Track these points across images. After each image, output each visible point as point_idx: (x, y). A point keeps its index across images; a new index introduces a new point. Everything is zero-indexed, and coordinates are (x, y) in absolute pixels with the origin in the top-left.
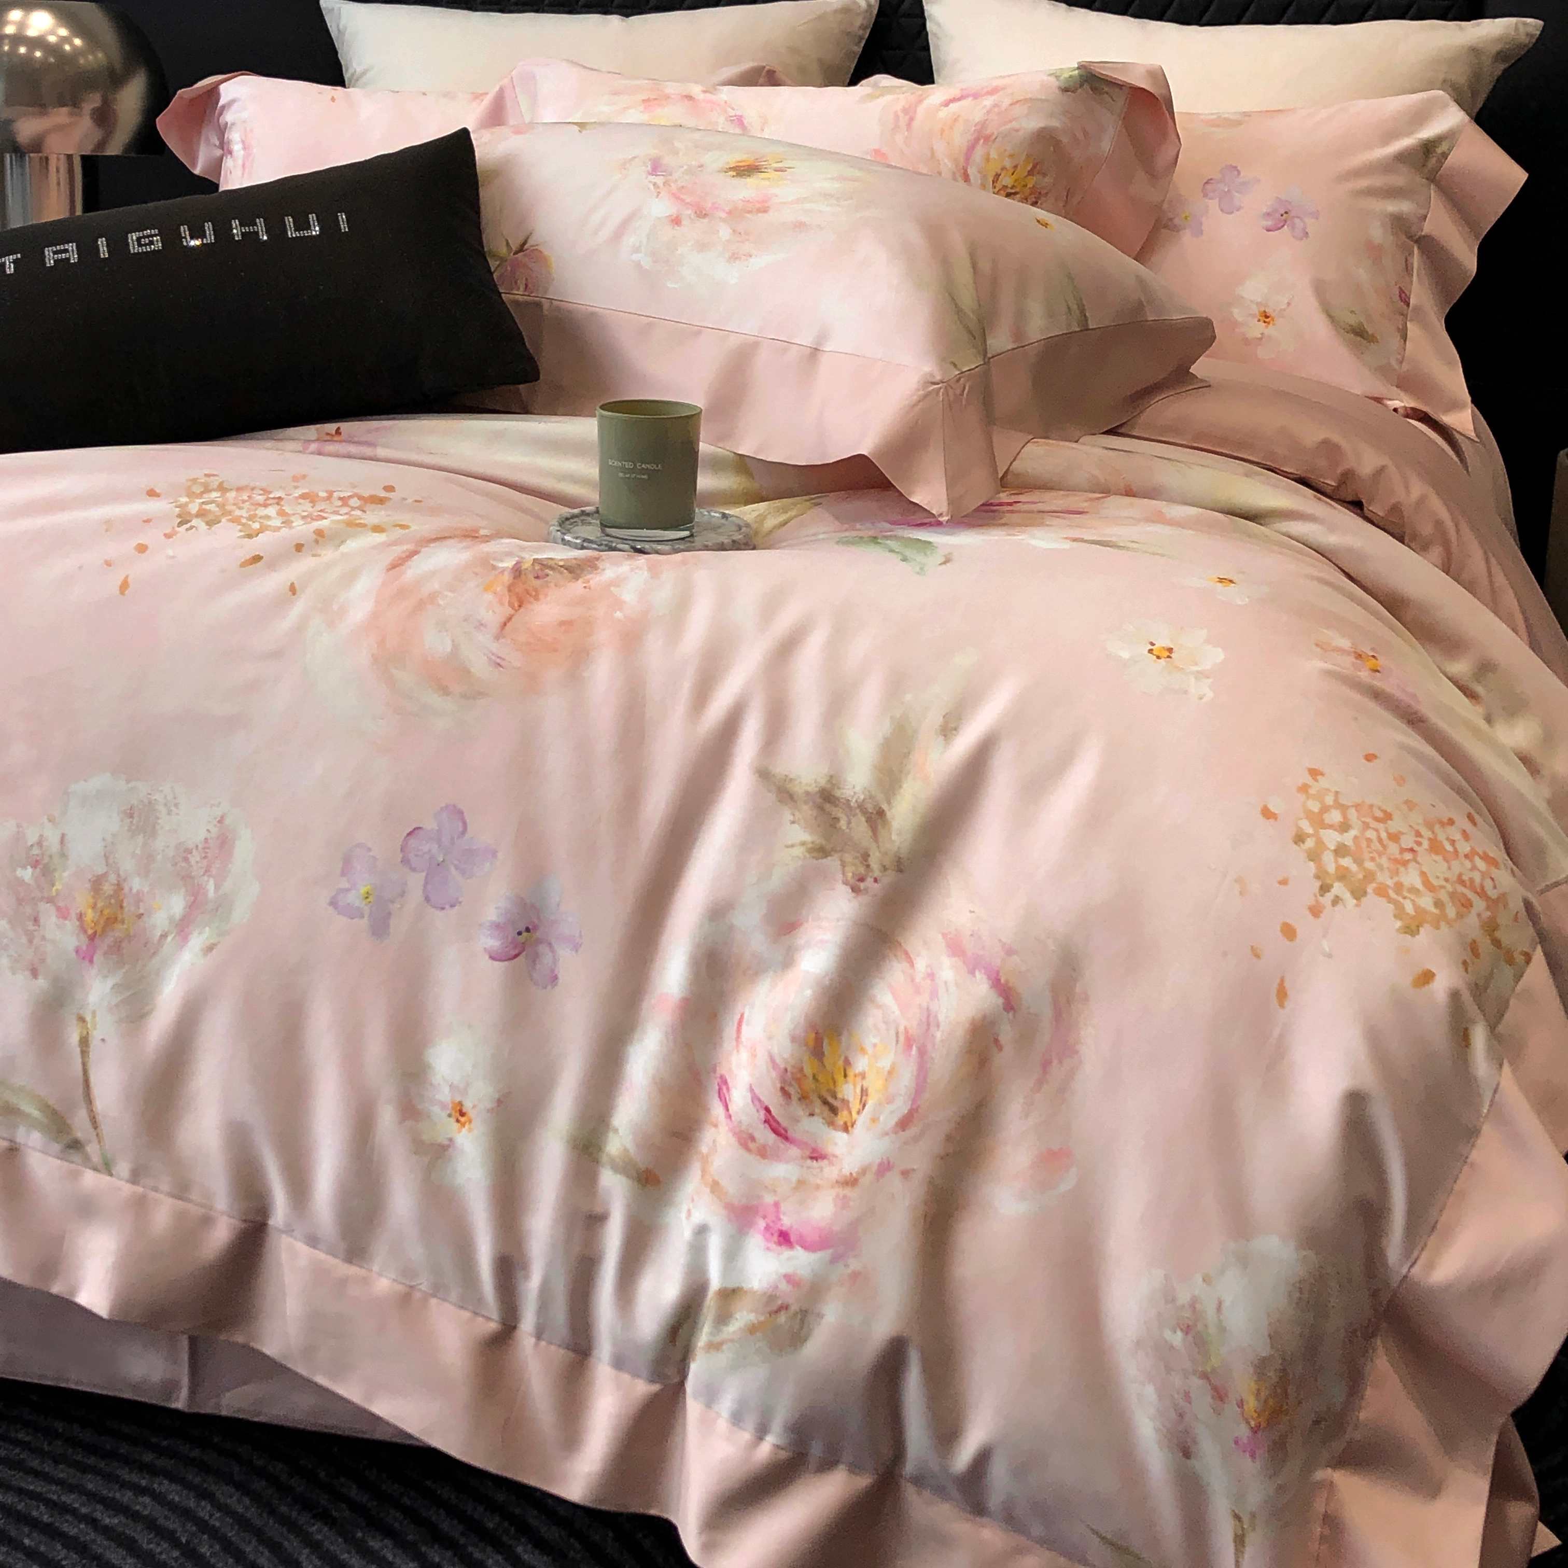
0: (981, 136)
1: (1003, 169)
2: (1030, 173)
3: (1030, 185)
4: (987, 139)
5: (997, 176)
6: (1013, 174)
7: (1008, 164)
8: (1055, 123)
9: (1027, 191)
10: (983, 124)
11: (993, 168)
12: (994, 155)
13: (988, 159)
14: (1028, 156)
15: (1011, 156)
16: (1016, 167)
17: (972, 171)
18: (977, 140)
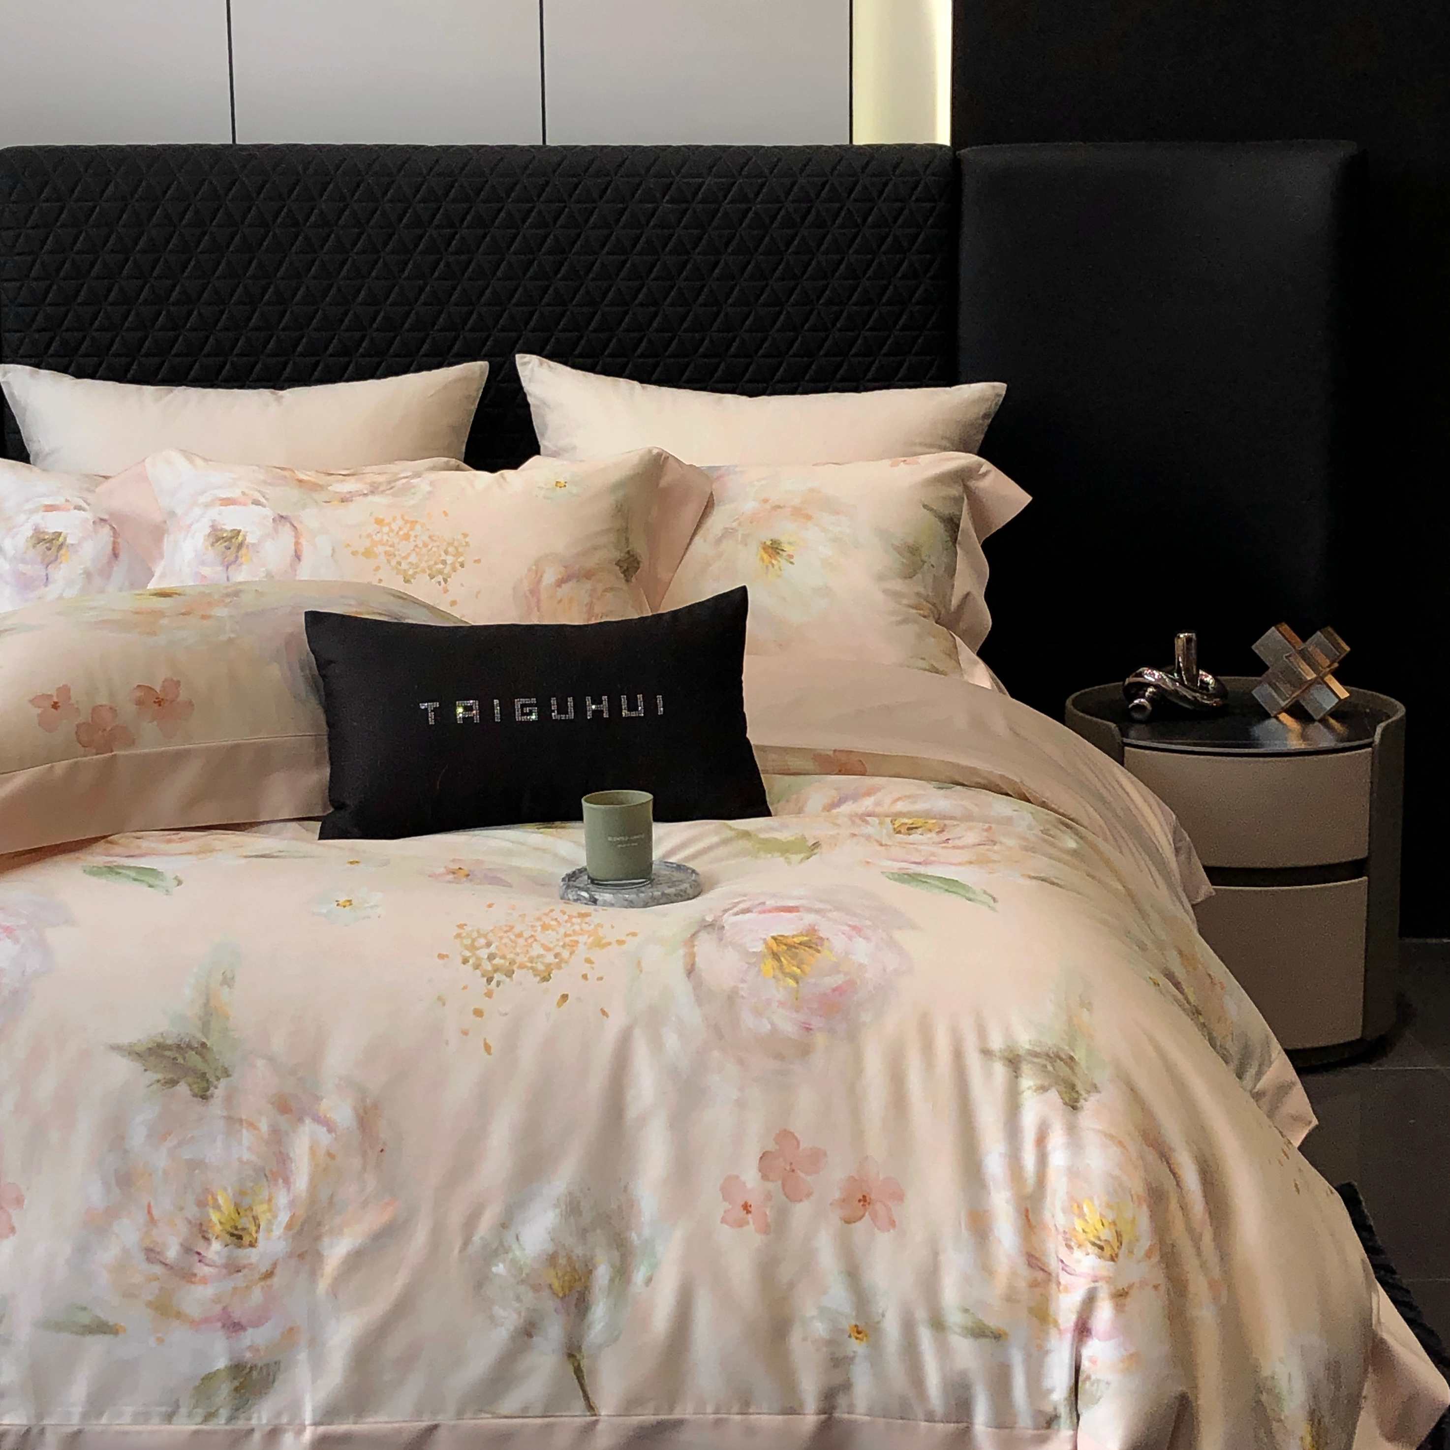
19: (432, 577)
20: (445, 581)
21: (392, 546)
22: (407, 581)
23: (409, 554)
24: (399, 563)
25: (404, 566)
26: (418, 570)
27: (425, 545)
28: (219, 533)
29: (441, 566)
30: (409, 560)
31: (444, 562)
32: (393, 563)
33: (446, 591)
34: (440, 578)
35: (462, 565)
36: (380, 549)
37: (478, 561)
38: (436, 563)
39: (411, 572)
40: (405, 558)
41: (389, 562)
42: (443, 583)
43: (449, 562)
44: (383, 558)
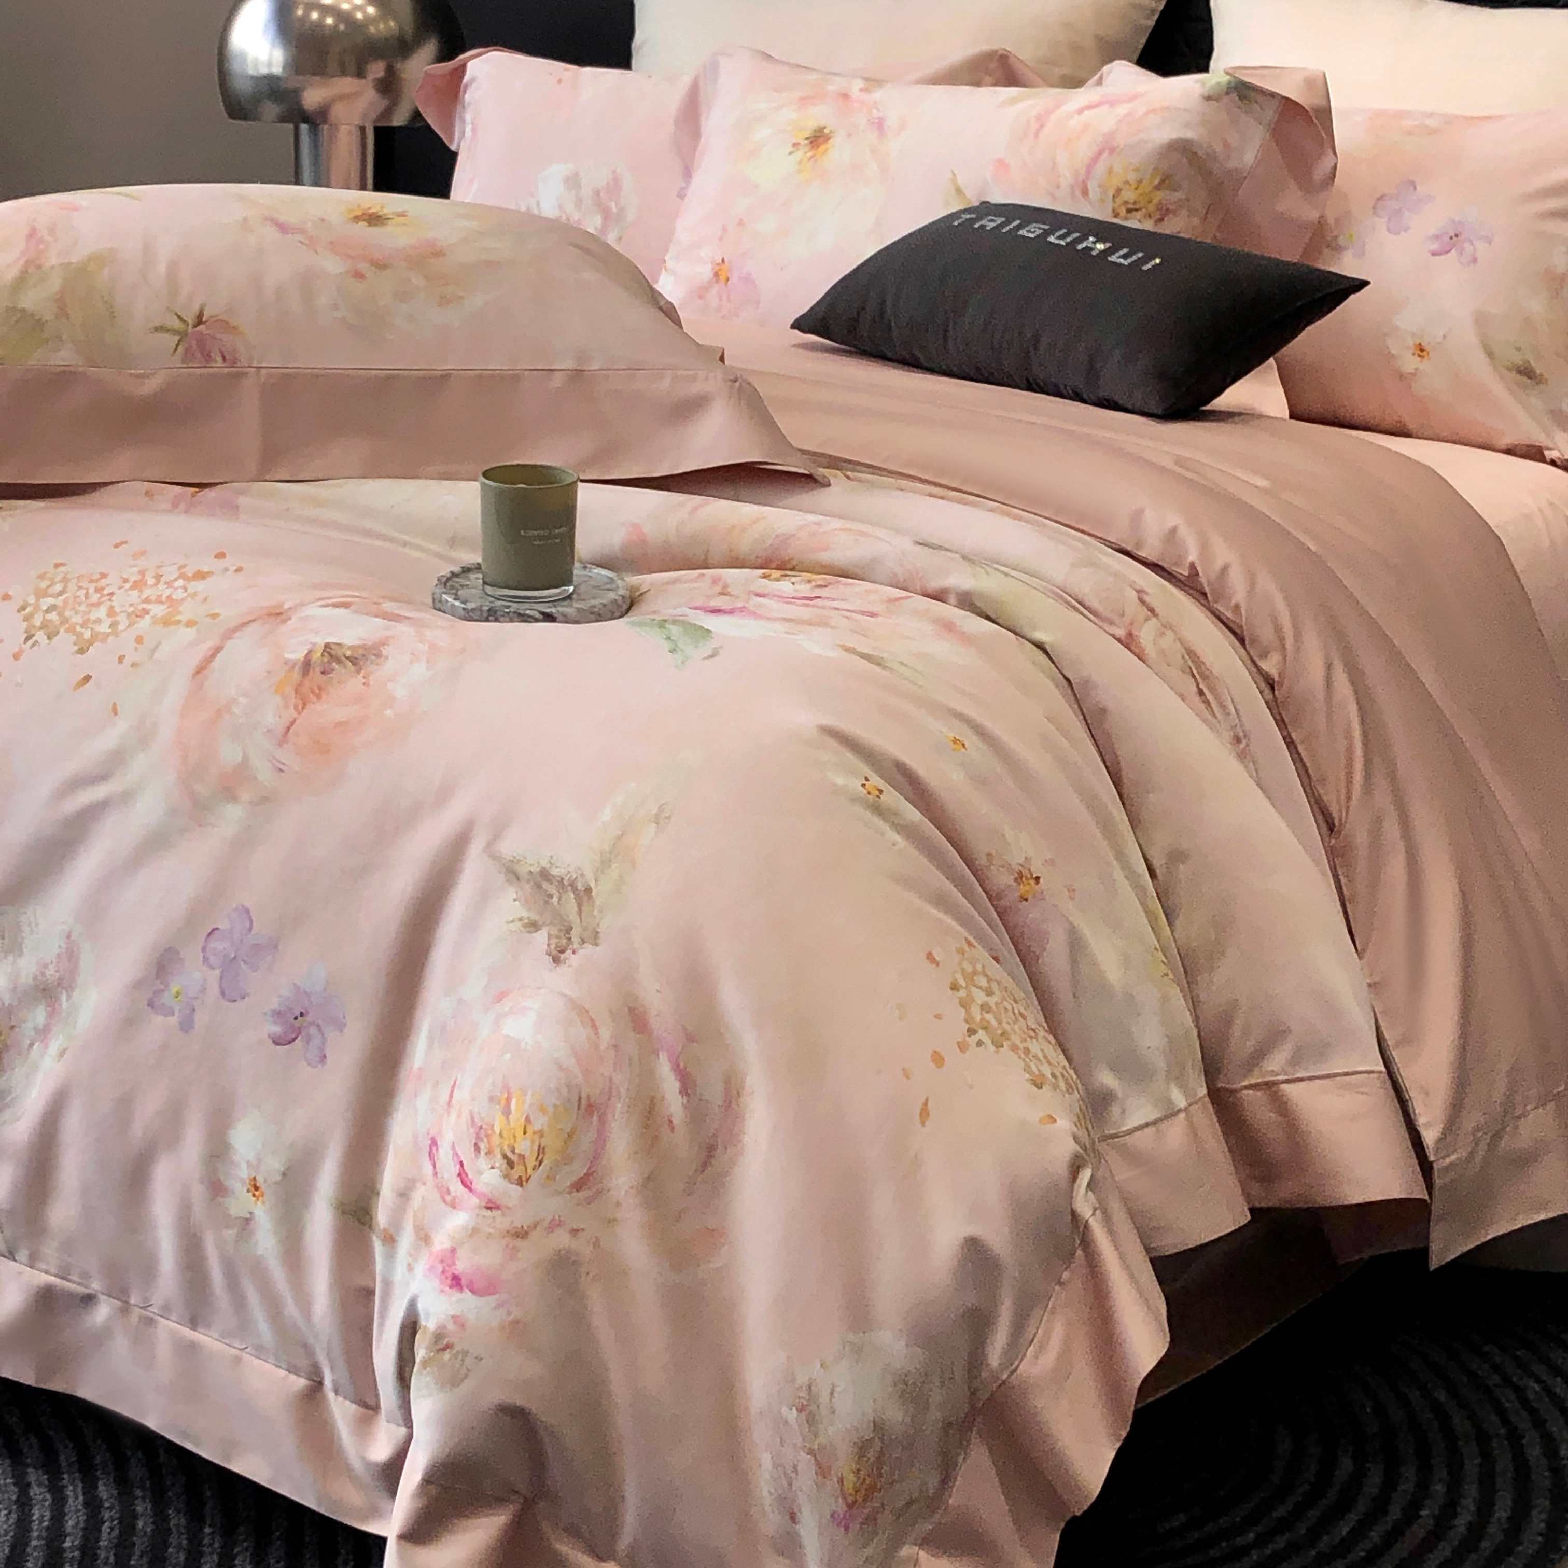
0: (1108, 148)
1: (1127, 182)
2: (1157, 188)
3: (1155, 201)
4: (1112, 150)
5: (1119, 191)
6: (1136, 189)
7: (1132, 177)
8: (1189, 134)
9: (1151, 208)
10: (1110, 135)
11: (1116, 182)
12: (1117, 168)
13: (1110, 171)
14: (1156, 169)
15: (1137, 170)
16: (1140, 182)
17: (1091, 185)
18: (1100, 153)
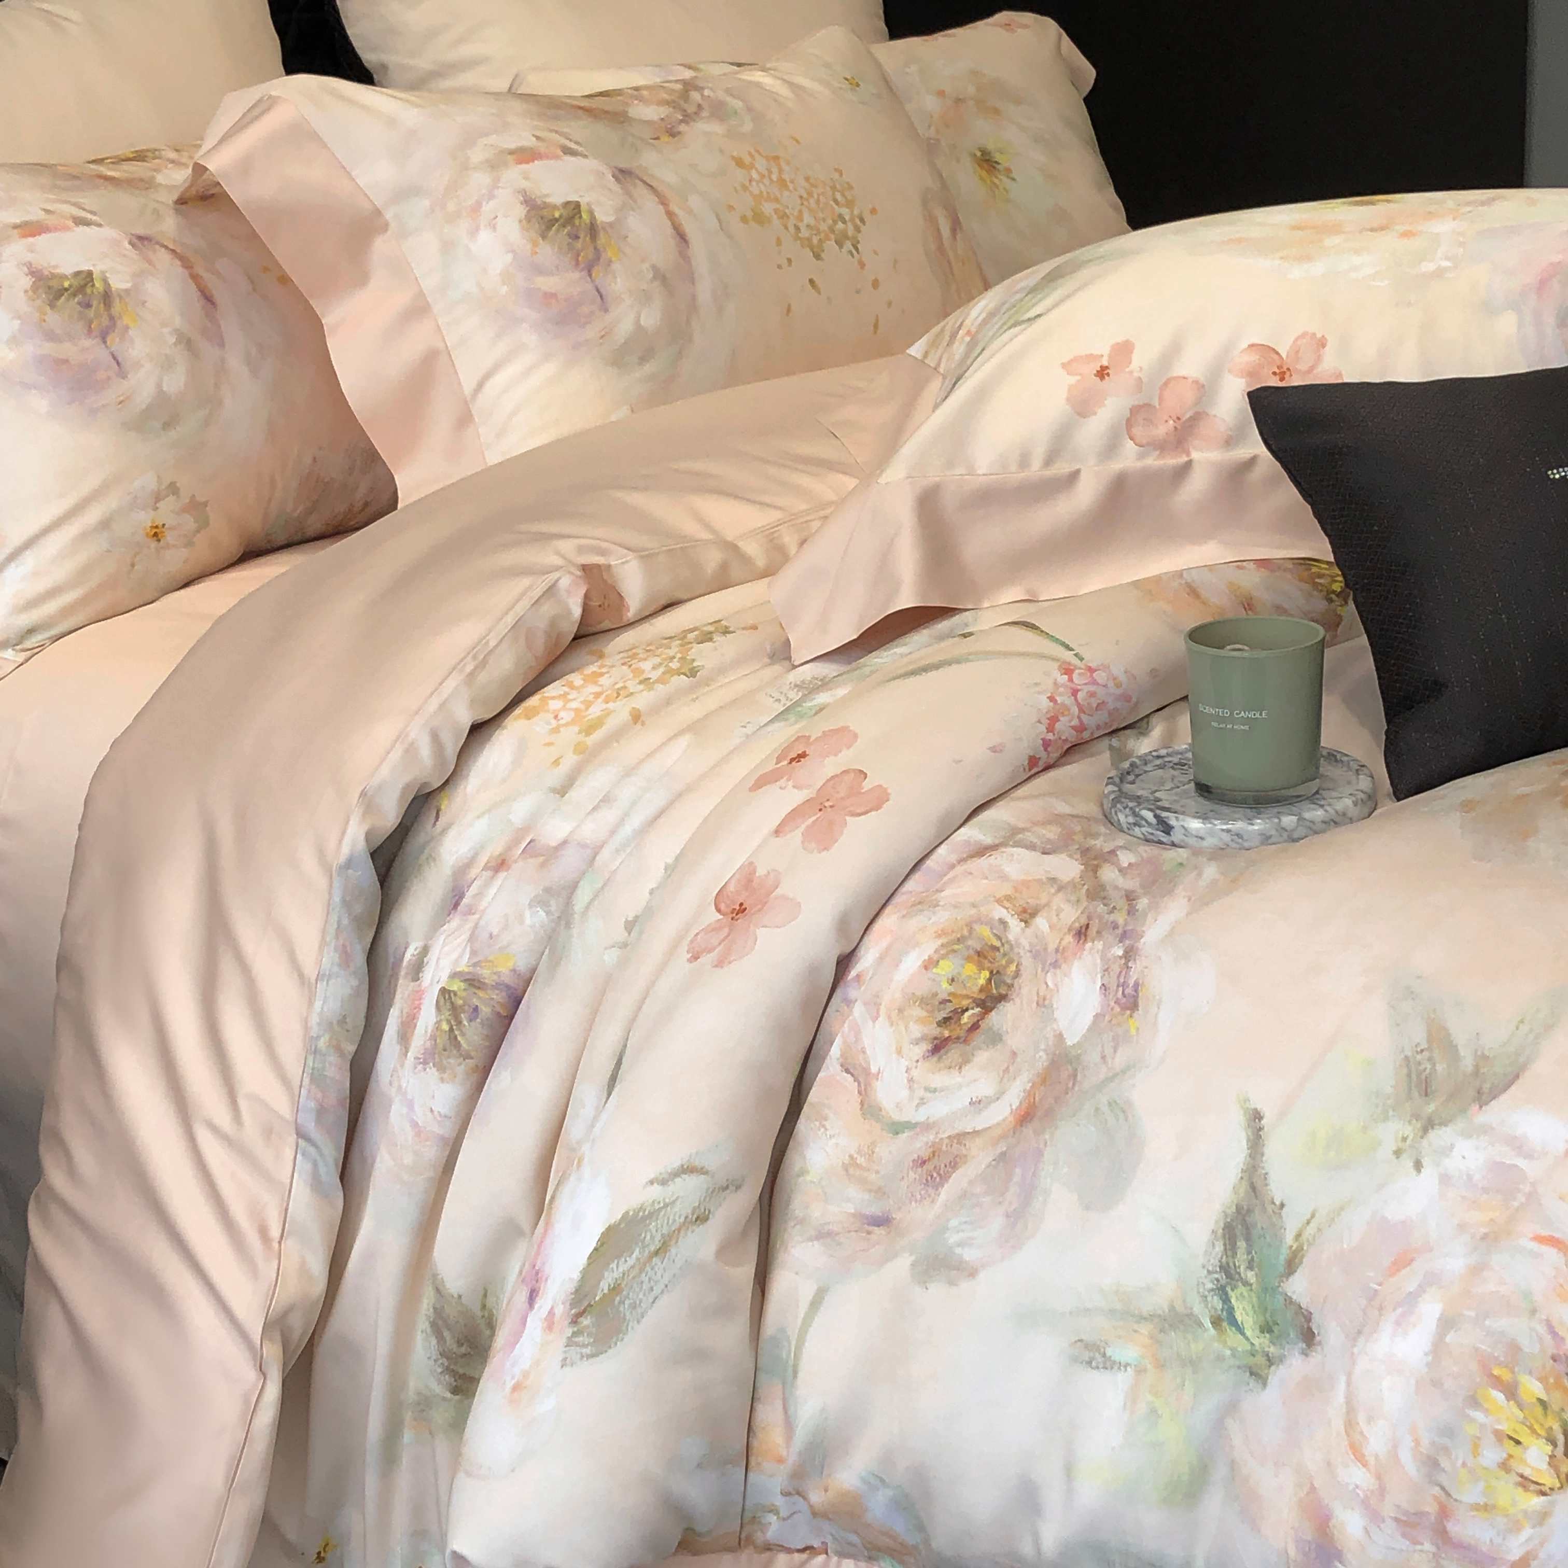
19: (840, 244)
20: (857, 249)
21: (777, 200)
22: (817, 257)
23: (800, 211)
24: (797, 229)
25: (805, 233)
26: (822, 235)
27: (810, 194)
28: (545, 213)
29: (840, 225)
30: (805, 222)
31: (841, 218)
32: (792, 229)
33: (862, 265)
34: (848, 245)
35: (862, 220)
36: (768, 208)
37: (873, 211)
38: (835, 222)
39: (815, 240)
40: (800, 218)
41: (786, 228)
42: (854, 251)
43: (847, 218)
44: (776, 221)
